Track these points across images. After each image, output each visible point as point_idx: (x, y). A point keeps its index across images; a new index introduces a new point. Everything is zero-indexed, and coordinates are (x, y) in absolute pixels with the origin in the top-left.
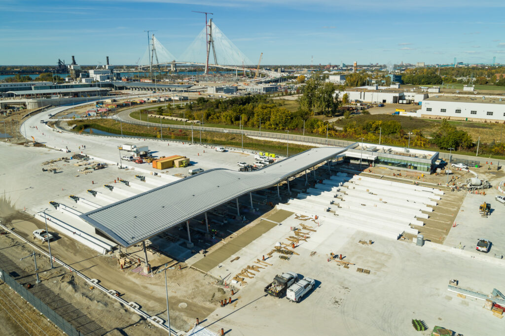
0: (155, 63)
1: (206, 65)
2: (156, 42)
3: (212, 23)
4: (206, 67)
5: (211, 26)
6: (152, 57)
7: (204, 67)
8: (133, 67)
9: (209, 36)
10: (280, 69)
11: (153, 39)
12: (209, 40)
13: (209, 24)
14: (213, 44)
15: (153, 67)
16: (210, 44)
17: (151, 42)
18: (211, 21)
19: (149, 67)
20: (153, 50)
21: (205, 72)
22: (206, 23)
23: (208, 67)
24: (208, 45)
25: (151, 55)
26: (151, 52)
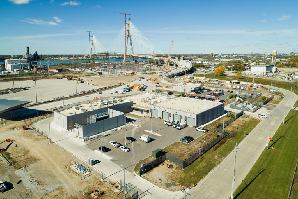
0: (93, 53)
1: (125, 54)
2: (94, 38)
3: (130, 21)
4: (125, 56)
5: (129, 24)
6: (92, 49)
7: (124, 55)
8: (80, 56)
9: (127, 32)
10: (182, 57)
11: (92, 37)
12: (127, 35)
13: (127, 22)
14: (130, 38)
15: (92, 55)
16: (128, 38)
17: (91, 39)
18: (129, 20)
19: (89, 56)
20: (92, 44)
21: (124, 60)
22: (125, 22)
23: (126, 56)
24: (127, 39)
25: (91, 48)
26: (91, 45)
